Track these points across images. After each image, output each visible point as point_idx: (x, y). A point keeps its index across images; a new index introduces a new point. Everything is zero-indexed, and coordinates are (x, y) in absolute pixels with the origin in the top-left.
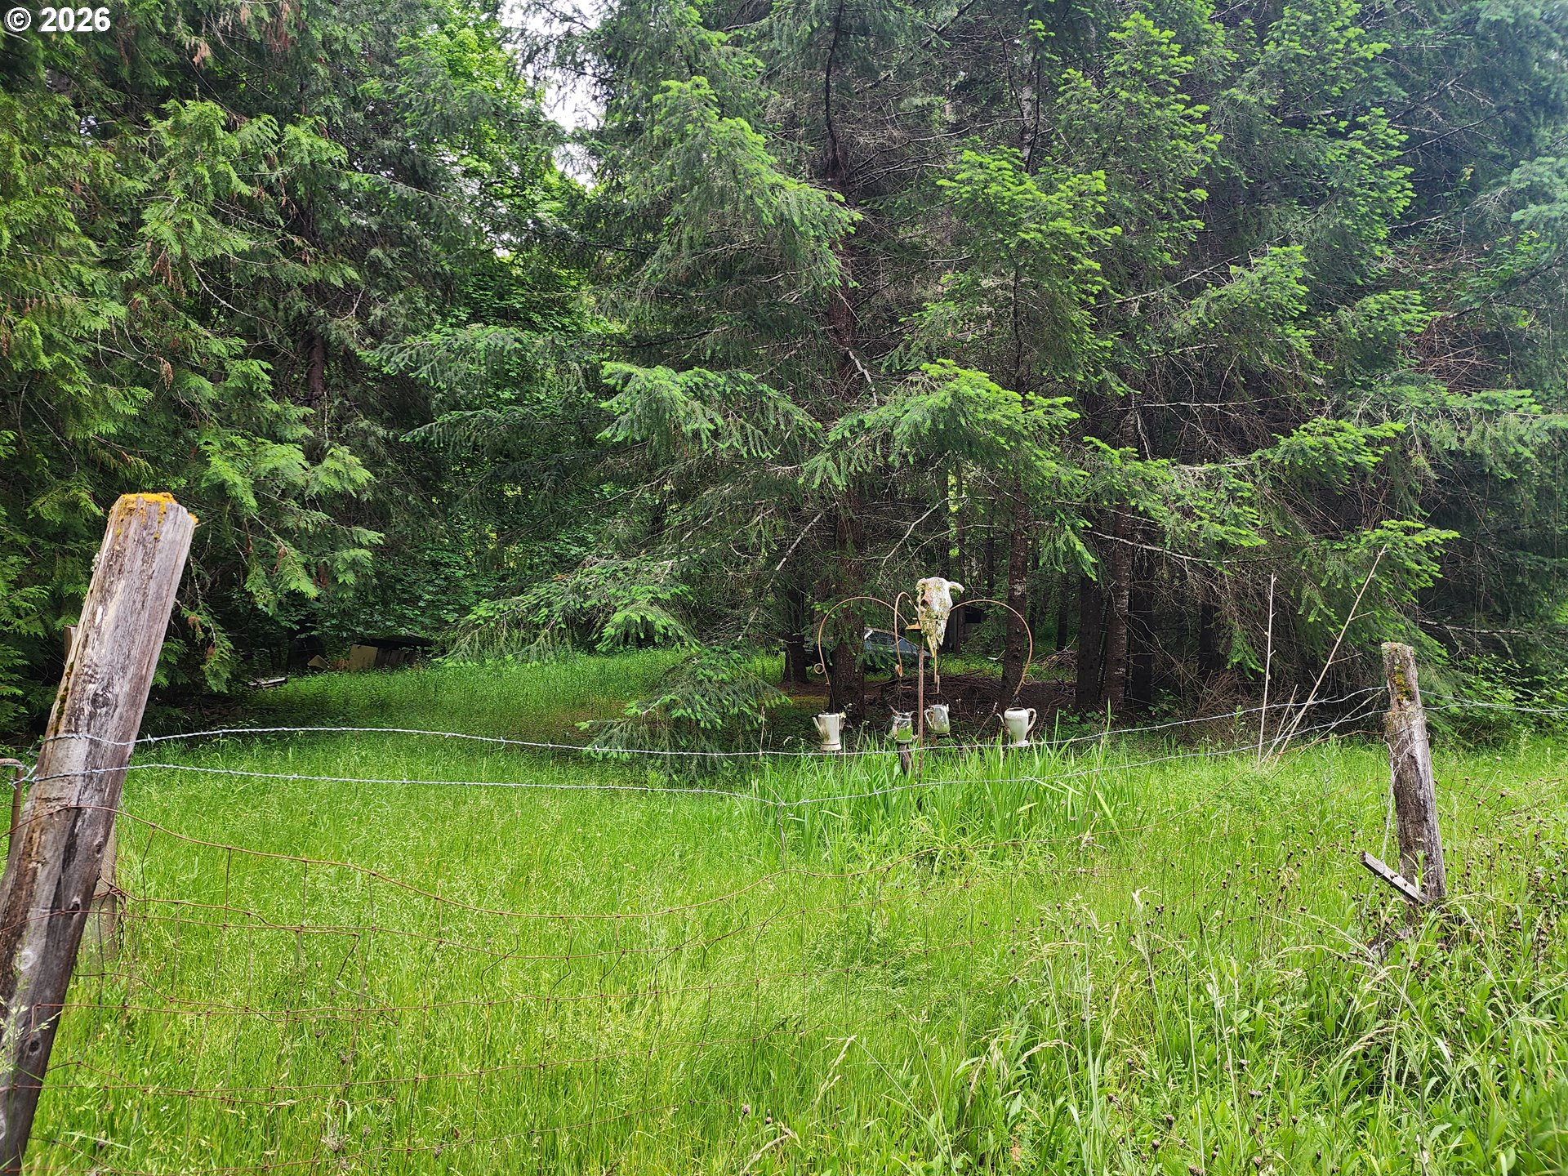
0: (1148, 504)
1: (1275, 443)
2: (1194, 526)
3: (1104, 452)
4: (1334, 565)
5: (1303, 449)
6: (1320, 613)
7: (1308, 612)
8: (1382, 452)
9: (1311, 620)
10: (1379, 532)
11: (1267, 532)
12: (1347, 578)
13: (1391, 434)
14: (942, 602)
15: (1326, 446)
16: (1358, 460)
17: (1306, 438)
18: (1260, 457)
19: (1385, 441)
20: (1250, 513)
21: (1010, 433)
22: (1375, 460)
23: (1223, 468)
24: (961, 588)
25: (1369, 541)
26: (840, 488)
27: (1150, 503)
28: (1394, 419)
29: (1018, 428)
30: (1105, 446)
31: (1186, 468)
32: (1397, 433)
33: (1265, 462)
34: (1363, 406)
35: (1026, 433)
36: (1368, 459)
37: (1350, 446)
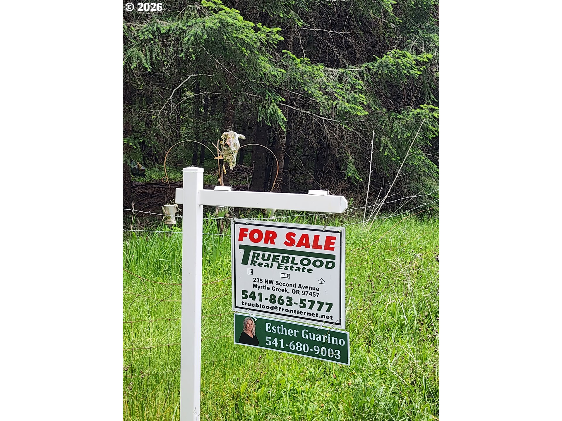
0: (313, 90)
1: (373, 60)
2: (335, 103)
3: (293, 59)
4: (397, 126)
5: (387, 65)
6: (390, 150)
7: (384, 150)
8: (422, 69)
9: (386, 154)
10: (419, 110)
11: (367, 107)
12: (402, 133)
13: (426, 60)
14: (235, 145)
15: (398, 64)
16: (412, 73)
17: (389, 59)
18: (366, 67)
19: (424, 63)
20: (362, 98)
21: (249, 47)
22: (419, 73)
23: (348, 71)
24: (244, 137)
25: (413, 114)
26: (149, 70)
27: (312, 89)
28: (427, 52)
29: (252, 43)
30: (294, 56)
31: (329, 69)
32: (428, 59)
33: (369, 70)
34: (414, 43)
35: (255, 46)
36: (416, 72)
37: (408, 65)
